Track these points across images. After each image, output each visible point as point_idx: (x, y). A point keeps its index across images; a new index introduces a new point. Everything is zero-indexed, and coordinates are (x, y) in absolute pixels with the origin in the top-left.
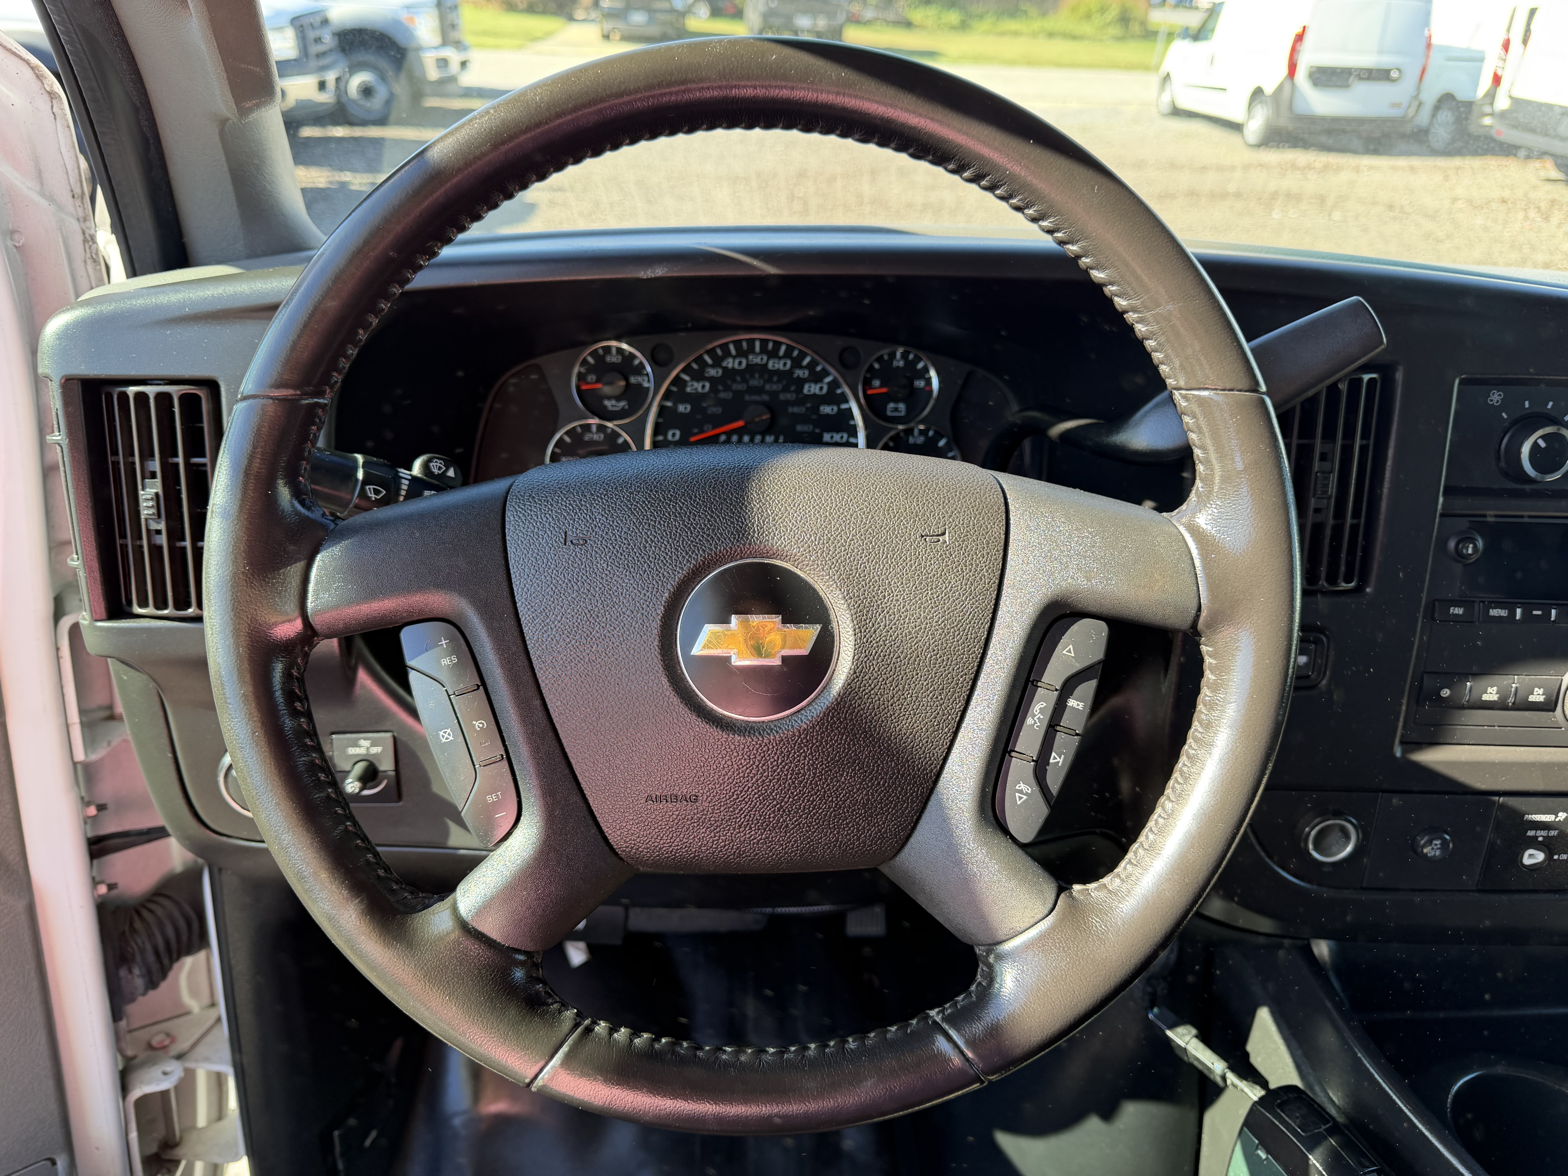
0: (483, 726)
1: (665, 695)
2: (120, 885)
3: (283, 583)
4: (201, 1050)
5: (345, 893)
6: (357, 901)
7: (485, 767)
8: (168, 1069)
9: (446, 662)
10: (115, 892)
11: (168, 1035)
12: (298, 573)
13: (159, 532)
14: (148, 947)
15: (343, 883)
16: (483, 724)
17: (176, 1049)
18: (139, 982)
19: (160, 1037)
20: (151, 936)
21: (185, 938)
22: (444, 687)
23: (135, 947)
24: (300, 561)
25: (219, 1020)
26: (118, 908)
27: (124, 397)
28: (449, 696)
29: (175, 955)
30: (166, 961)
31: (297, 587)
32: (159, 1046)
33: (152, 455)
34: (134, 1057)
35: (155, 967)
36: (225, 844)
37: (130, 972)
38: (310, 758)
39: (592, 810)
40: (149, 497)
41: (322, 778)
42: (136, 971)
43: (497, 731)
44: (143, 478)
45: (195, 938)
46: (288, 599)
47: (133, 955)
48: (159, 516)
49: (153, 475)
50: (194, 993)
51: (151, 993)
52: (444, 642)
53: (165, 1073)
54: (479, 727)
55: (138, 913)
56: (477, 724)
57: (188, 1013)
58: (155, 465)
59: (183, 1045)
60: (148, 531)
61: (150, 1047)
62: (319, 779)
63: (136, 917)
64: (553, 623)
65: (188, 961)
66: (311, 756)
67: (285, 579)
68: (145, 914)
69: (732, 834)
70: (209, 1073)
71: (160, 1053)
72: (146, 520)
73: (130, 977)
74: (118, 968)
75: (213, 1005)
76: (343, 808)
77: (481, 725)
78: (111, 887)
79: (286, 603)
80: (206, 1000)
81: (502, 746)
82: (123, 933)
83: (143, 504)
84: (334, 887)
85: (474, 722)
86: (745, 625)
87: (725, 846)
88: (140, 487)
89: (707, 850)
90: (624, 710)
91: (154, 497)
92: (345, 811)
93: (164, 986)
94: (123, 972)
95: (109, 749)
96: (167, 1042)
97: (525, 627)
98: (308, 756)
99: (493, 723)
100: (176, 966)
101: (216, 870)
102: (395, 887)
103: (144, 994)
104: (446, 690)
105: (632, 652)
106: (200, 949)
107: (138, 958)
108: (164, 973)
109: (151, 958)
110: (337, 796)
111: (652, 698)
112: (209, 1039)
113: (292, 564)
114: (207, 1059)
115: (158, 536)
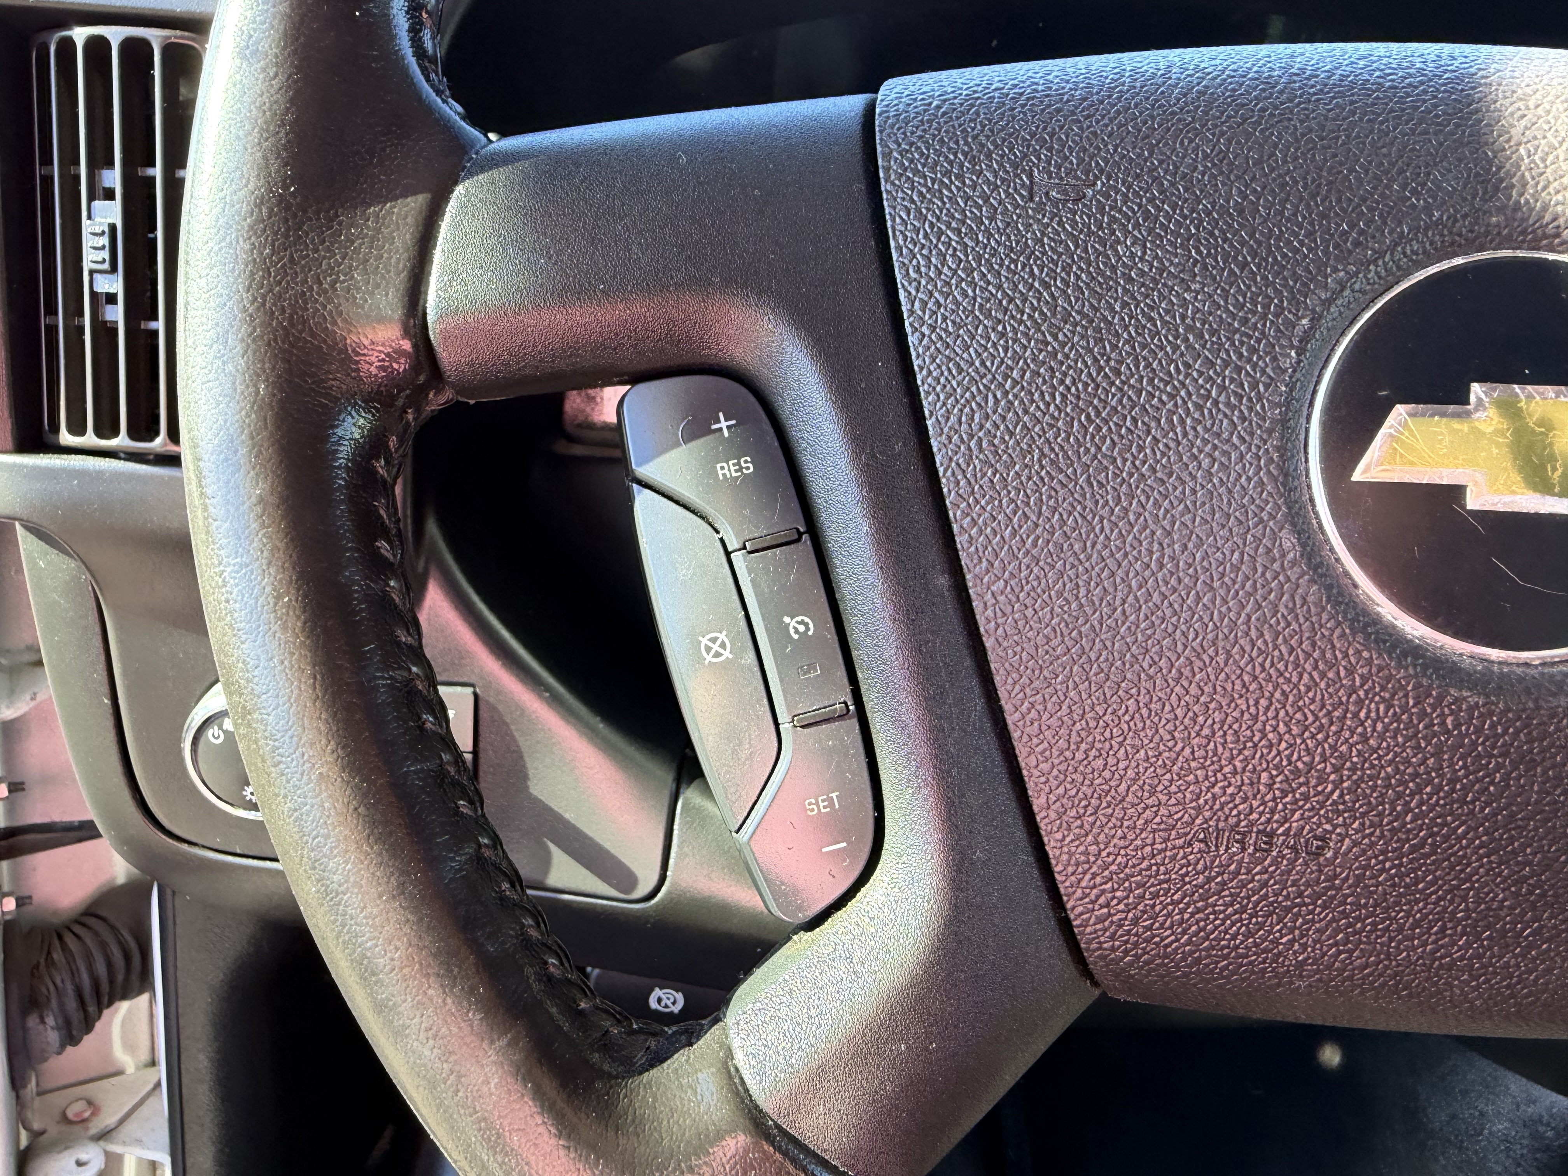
0: (808, 629)
1: (1288, 579)
2: (36, 899)
3: (373, 239)
4: (130, 1127)
5: (476, 1017)
6: (503, 1042)
7: (806, 731)
8: (84, 1157)
9: (727, 469)
10: (27, 909)
11: (90, 1103)
12: (409, 220)
13: (111, 299)
14: (70, 988)
15: (472, 990)
16: (806, 625)
17: (95, 1128)
18: (53, 1037)
19: (80, 1106)
20: (74, 973)
21: (120, 977)
22: (717, 532)
23: (52, 987)
24: (415, 193)
25: (158, 1084)
26: (32, 930)
27: (67, 46)
28: (728, 554)
29: (105, 1000)
30: (92, 1009)
31: (407, 250)
32: (76, 1119)
33: (110, 164)
34: (42, 1133)
35: (76, 1016)
36: (185, 855)
37: (43, 1021)
38: (405, 674)
39: (1046, 854)
40: (98, 230)
41: (428, 725)
42: (50, 1021)
43: (837, 645)
44: (91, 198)
45: (134, 978)
46: (383, 277)
47: (48, 999)
48: (114, 269)
49: (109, 195)
50: (130, 1047)
51: (69, 1049)
52: (723, 424)
53: (79, 1164)
54: (797, 631)
55: (60, 937)
56: (793, 623)
57: (119, 1073)
58: (113, 178)
59: (108, 1119)
60: (94, 295)
61: (65, 1119)
62: (421, 728)
63: (56, 942)
64: (1001, 385)
65: (124, 1006)
66: (410, 670)
67: (378, 231)
68: (69, 939)
69: (1391, 940)
70: (140, 1160)
71: (77, 1129)
72: (92, 272)
73: (41, 1027)
74: (25, 1013)
75: (153, 1063)
76: (471, 802)
77: (802, 628)
78: (21, 902)
79: (378, 286)
80: (144, 1056)
81: (846, 681)
82: (37, 966)
83: (88, 242)
84: (449, 1001)
85: (787, 620)
86: (1510, 409)
87: (1367, 966)
88: (84, 213)
89: (1318, 971)
90: (1168, 612)
91: (106, 230)
92: (476, 810)
93: (89, 1041)
94: (32, 1021)
95: (33, 704)
96: (87, 1115)
97: (928, 393)
98: (400, 668)
99: (830, 625)
100: (106, 1013)
101: (169, 892)
102: (583, 1005)
103: (59, 1053)
104: (722, 540)
105: (1205, 463)
106: (140, 992)
107: (54, 1003)
108: (88, 1026)
109: (71, 1004)
110: (458, 772)
111: (1249, 584)
112: (144, 1110)
113: (395, 198)
114: (139, 1142)
115: (109, 307)
